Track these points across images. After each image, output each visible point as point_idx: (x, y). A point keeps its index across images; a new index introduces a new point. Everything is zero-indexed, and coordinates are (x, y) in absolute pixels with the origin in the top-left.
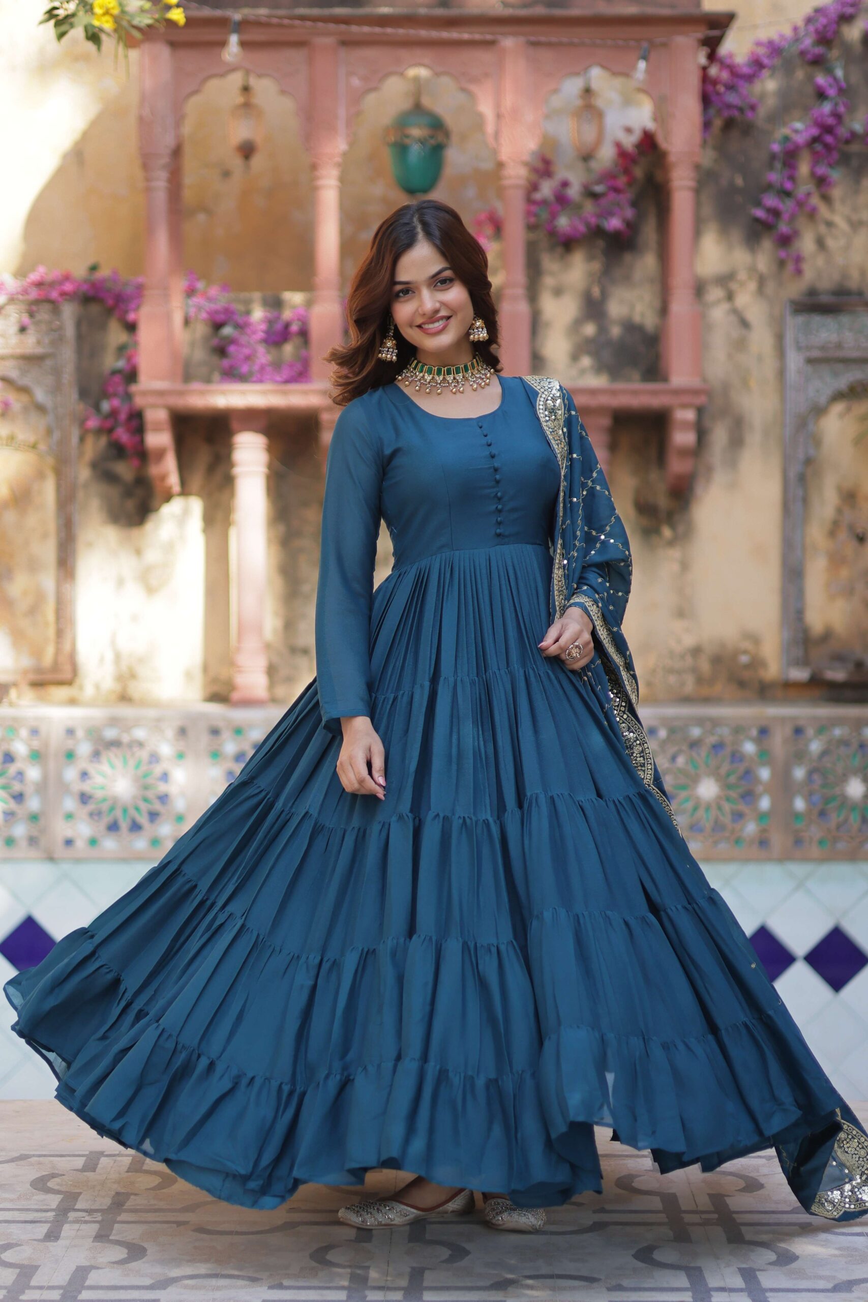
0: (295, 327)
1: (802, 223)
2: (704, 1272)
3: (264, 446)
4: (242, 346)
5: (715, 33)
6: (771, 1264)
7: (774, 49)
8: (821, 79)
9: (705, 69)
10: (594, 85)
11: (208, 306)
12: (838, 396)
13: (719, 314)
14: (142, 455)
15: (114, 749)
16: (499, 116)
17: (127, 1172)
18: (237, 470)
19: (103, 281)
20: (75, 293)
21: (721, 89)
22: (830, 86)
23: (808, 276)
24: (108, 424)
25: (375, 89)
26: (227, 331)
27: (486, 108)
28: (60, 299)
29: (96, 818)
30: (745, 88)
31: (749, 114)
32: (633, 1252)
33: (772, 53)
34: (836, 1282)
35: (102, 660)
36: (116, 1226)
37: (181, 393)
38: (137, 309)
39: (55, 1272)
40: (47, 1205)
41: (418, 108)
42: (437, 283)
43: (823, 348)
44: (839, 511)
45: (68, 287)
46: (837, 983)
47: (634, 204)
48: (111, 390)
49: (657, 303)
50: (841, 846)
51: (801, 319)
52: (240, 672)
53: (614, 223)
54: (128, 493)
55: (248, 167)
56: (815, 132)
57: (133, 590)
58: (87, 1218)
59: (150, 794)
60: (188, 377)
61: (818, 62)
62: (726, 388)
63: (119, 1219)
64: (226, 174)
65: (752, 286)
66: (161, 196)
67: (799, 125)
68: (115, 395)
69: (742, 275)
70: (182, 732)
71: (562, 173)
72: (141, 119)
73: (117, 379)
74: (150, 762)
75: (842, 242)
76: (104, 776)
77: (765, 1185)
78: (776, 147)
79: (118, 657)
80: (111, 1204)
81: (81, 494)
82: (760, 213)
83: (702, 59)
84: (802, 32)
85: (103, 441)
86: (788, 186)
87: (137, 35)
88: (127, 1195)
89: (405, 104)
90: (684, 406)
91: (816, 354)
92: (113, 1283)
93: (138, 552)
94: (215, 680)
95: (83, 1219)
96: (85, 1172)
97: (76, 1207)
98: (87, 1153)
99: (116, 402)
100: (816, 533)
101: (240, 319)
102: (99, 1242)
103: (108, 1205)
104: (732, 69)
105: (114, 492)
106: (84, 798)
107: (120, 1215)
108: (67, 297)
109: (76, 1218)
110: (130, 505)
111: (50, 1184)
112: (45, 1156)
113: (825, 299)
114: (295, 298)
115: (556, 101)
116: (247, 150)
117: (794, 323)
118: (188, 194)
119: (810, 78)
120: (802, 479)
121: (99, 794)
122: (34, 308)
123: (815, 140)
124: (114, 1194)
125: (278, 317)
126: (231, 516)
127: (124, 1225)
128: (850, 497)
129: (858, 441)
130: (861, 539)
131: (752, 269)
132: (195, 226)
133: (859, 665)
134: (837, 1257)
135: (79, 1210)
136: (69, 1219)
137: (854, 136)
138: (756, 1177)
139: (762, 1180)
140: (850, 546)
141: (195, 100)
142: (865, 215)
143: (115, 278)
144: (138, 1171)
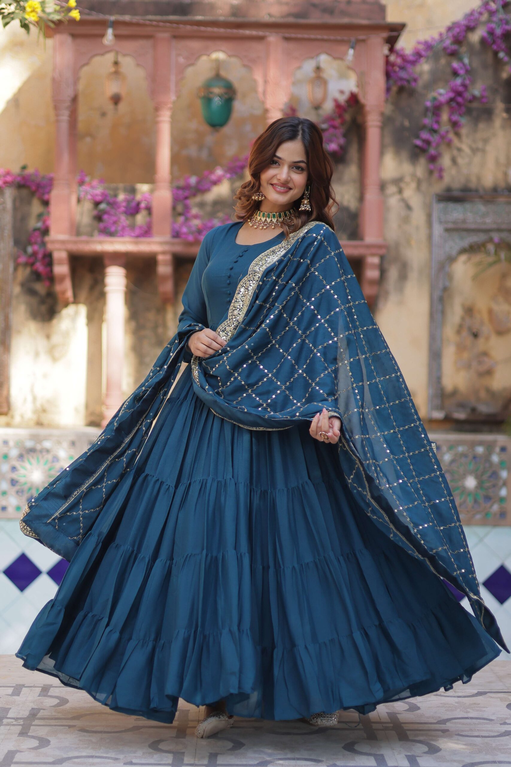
0: (143, 205)
1: (443, 148)
2: (385, 757)
3: (124, 275)
4: (112, 215)
5: (394, 34)
6: (425, 753)
7: (428, 46)
8: (455, 64)
9: (387, 57)
10: (322, 65)
11: (92, 192)
12: (463, 251)
13: (393, 201)
14: (51, 278)
15: (32, 454)
16: (266, 82)
17: (39, 696)
18: (107, 289)
19: (29, 175)
20: (12, 182)
21: (397, 69)
22: (461, 68)
23: (447, 179)
24: (31, 260)
25: (192, 64)
26: (103, 206)
27: (259, 77)
28: (4, 186)
29: (20, 494)
30: (410, 68)
31: (413, 84)
32: (343, 745)
33: (427, 48)
34: (464, 764)
35: (25, 400)
36: (32, 727)
37: (76, 242)
38: (49, 192)
41: (218, 77)
43: (454, 222)
44: (463, 319)
45: (9, 179)
47: (345, 135)
48: (33, 240)
49: (357, 195)
51: (442, 205)
52: (107, 408)
53: (333, 147)
54: (42, 302)
55: (116, 110)
56: (452, 95)
57: (44, 357)
58: (15, 723)
60: (78, 233)
61: (453, 54)
62: (397, 245)
63: (33, 723)
64: (104, 115)
65: (413, 185)
66: (64, 126)
67: (442, 91)
68: (35, 243)
69: (408, 179)
70: (73, 444)
72: (54, 80)
73: (37, 233)
74: (53, 462)
75: (467, 160)
76: (26, 469)
77: (421, 708)
78: (429, 104)
79: (35, 399)
80: (29, 715)
81: (14, 302)
82: (418, 142)
83: (386, 51)
84: (444, 36)
85: (28, 270)
86: (435, 126)
87: (52, 25)
88: (39, 710)
89: (210, 75)
90: (373, 255)
91: (450, 226)
92: (30, 760)
93: (48, 337)
94: (92, 414)
95: (12, 723)
96: (13, 696)
97: (8, 716)
98: (14, 685)
99: (36, 247)
100: (449, 332)
101: (111, 199)
102: (21, 737)
103: (27, 715)
104: (403, 57)
105: (34, 301)
106: (13, 482)
107: (34, 721)
108: (8, 185)
109: (8, 722)
110: (44, 308)
113: (456, 194)
114: (144, 188)
115: (299, 75)
116: (116, 99)
117: (438, 208)
118: (81, 126)
119: (449, 64)
120: (441, 299)
121: (22, 480)
123: (452, 100)
124: (31, 709)
125: (133, 199)
126: (104, 316)
127: (37, 727)
128: (469, 311)
129: (475, 278)
130: (476, 335)
131: (414, 175)
132: (85, 145)
133: (474, 410)
134: (464, 749)
135: (9, 718)
136: (4, 723)
137: (474, 98)
138: (415, 703)
139: (419, 705)
140: (469, 340)
141: (86, 69)
142: (480, 145)
143: (36, 174)
144: (45, 696)
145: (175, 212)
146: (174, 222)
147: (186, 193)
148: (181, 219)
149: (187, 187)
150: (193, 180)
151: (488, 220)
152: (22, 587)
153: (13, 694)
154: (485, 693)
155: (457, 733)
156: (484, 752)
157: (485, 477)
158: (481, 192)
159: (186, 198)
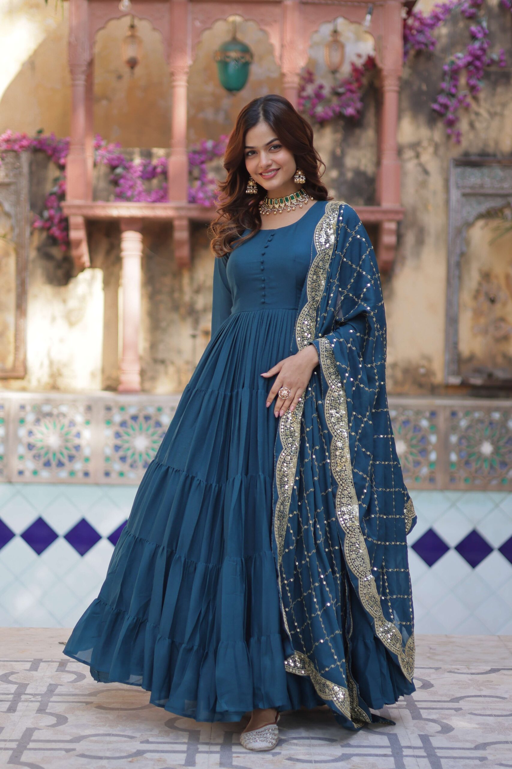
0: (159, 169)
1: (461, 113)
2: (399, 736)
3: (140, 240)
4: (128, 180)
6: (438, 732)
7: (446, 9)
8: (474, 28)
9: (405, 20)
10: (340, 29)
11: (108, 155)
12: (481, 216)
13: (411, 166)
14: (68, 244)
15: (48, 418)
16: (282, 46)
17: (56, 671)
18: (124, 254)
19: (46, 140)
20: (29, 146)
21: (414, 32)
22: (479, 32)
23: (465, 143)
24: (48, 225)
25: (209, 28)
26: (119, 170)
27: (275, 40)
28: (20, 150)
29: (37, 458)
30: (429, 32)
31: (431, 48)
33: (445, 12)
34: (477, 744)
35: (42, 365)
36: (50, 704)
37: (91, 207)
38: (66, 156)
39: (13, 731)
40: (9, 691)
41: (235, 40)
42: (271, 148)
43: (472, 187)
44: (480, 284)
45: (25, 143)
46: (474, 563)
47: (362, 100)
48: (49, 204)
49: (374, 159)
50: (478, 482)
51: (459, 170)
52: (123, 373)
53: (350, 111)
54: (59, 266)
55: (132, 73)
56: (470, 59)
57: (61, 323)
58: (33, 699)
59: (70, 445)
60: (95, 197)
61: (472, 17)
62: (414, 210)
63: (52, 699)
64: (120, 77)
65: (431, 150)
66: (81, 90)
67: (460, 55)
68: (52, 208)
69: (425, 143)
70: (89, 408)
71: (319, 80)
72: (70, 44)
73: (53, 198)
74: (70, 426)
75: (485, 125)
76: (42, 434)
77: (434, 685)
78: (447, 68)
79: (51, 363)
80: (47, 691)
81: (30, 266)
82: (436, 107)
83: (404, 15)
85: (44, 235)
86: (453, 91)
88: (56, 686)
89: (227, 38)
90: (390, 220)
91: (468, 191)
92: (48, 738)
93: (64, 301)
94: (109, 378)
95: (30, 699)
96: (31, 671)
97: (26, 692)
98: (32, 660)
99: (52, 212)
100: (466, 297)
101: (127, 164)
102: (39, 713)
103: (45, 691)
104: (421, 21)
105: (51, 265)
106: (30, 447)
107: (52, 697)
108: (24, 149)
109: (26, 699)
110: (60, 273)
111: (11, 678)
112: (7, 661)
113: (474, 158)
114: (159, 152)
115: (316, 38)
116: (132, 63)
117: (455, 172)
118: (97, 89)
119: (467, 27)
120: (458, 265)
121: (39, 444)
122: (4, 155)
123: (470, 64)
124: (48, 684)
125: (150, 163)
126: (120, 281)
127: (55, 704)
128: (486, 276)
129: (492, 243)
130: (493, 301)
131: (431, 140)
132: (101, 108)
133: (490, 376)
134: (477, 728)
135: (27, 694)
136: (22, 699)
137: (492, 62)
138: (429, 680)
139: (432, 682)
140: (486, 305)
141: (101, 33)
142: (498, 109)
143: (53, 138)
144: (62, 671)
145: (192, 177)
146: (190, 187)
147: (202, 157)
148: (197, 184)
149: (204, 151)
150: (210, 144)
151: (506, 185)
152: (39, 551)
153: (30, 670)
154: (498, 670)
155: (470, 712)
156: (497, 732)
157: (502, 443)
158: (499, 157)
159: (203, 162)
